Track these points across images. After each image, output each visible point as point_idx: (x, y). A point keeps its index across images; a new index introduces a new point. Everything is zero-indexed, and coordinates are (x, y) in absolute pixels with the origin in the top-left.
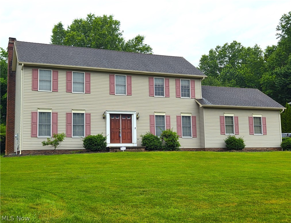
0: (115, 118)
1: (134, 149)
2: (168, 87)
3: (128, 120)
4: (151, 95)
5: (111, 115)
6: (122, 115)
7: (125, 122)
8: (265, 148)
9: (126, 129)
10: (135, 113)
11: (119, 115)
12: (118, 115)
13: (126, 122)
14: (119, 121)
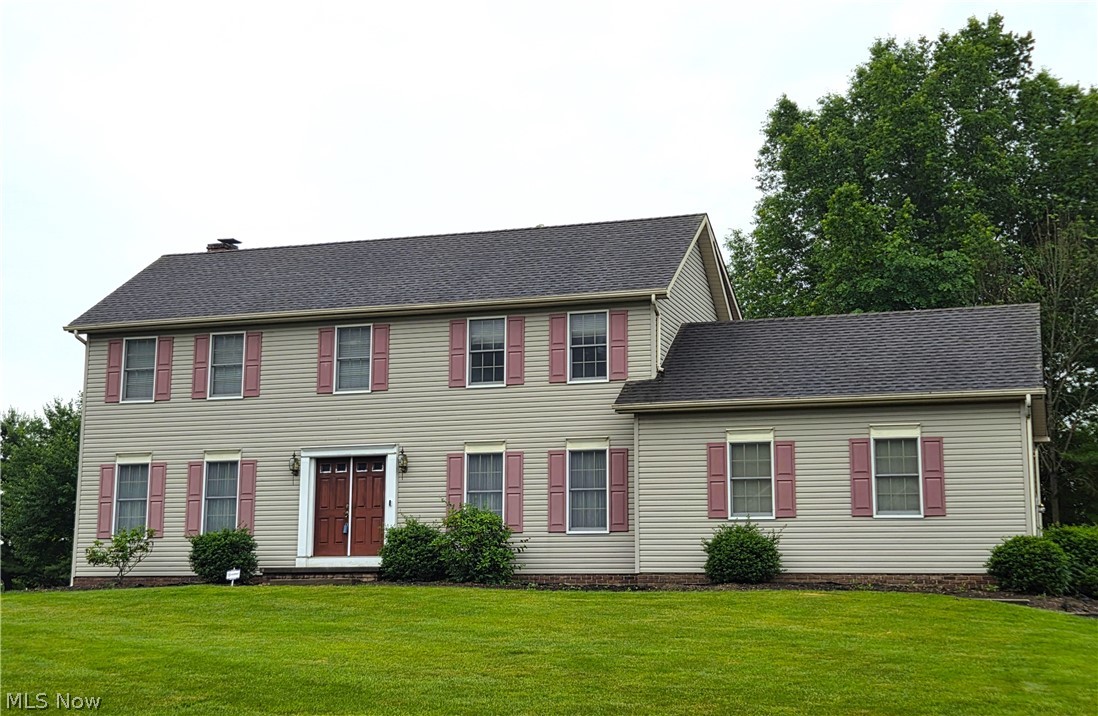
0: (333, 471)
1: (340, 578)
2: (519, 348)
3: (374, 477)
4: (456, 383)
5: (321, 463)
6: (356, 458)
7: (365, 482)
8: (934, 578)
9: (369, 506)
10: (395, 450)
11: (347, 459)
12: (342, 462)
13: (369, 484)
14: (345, 482)
